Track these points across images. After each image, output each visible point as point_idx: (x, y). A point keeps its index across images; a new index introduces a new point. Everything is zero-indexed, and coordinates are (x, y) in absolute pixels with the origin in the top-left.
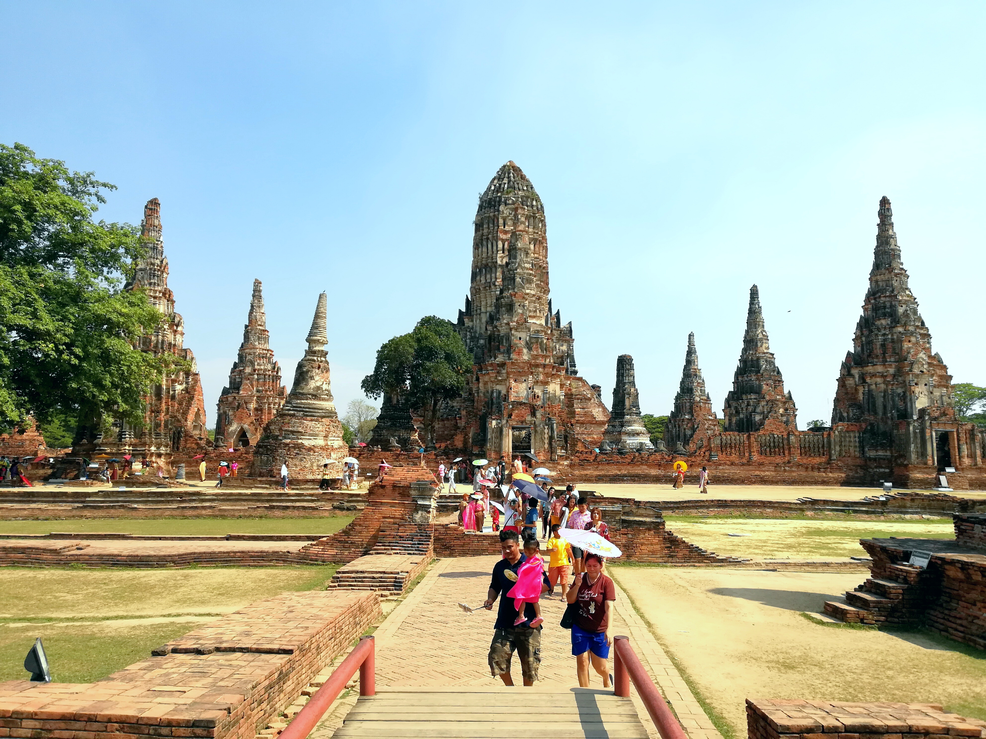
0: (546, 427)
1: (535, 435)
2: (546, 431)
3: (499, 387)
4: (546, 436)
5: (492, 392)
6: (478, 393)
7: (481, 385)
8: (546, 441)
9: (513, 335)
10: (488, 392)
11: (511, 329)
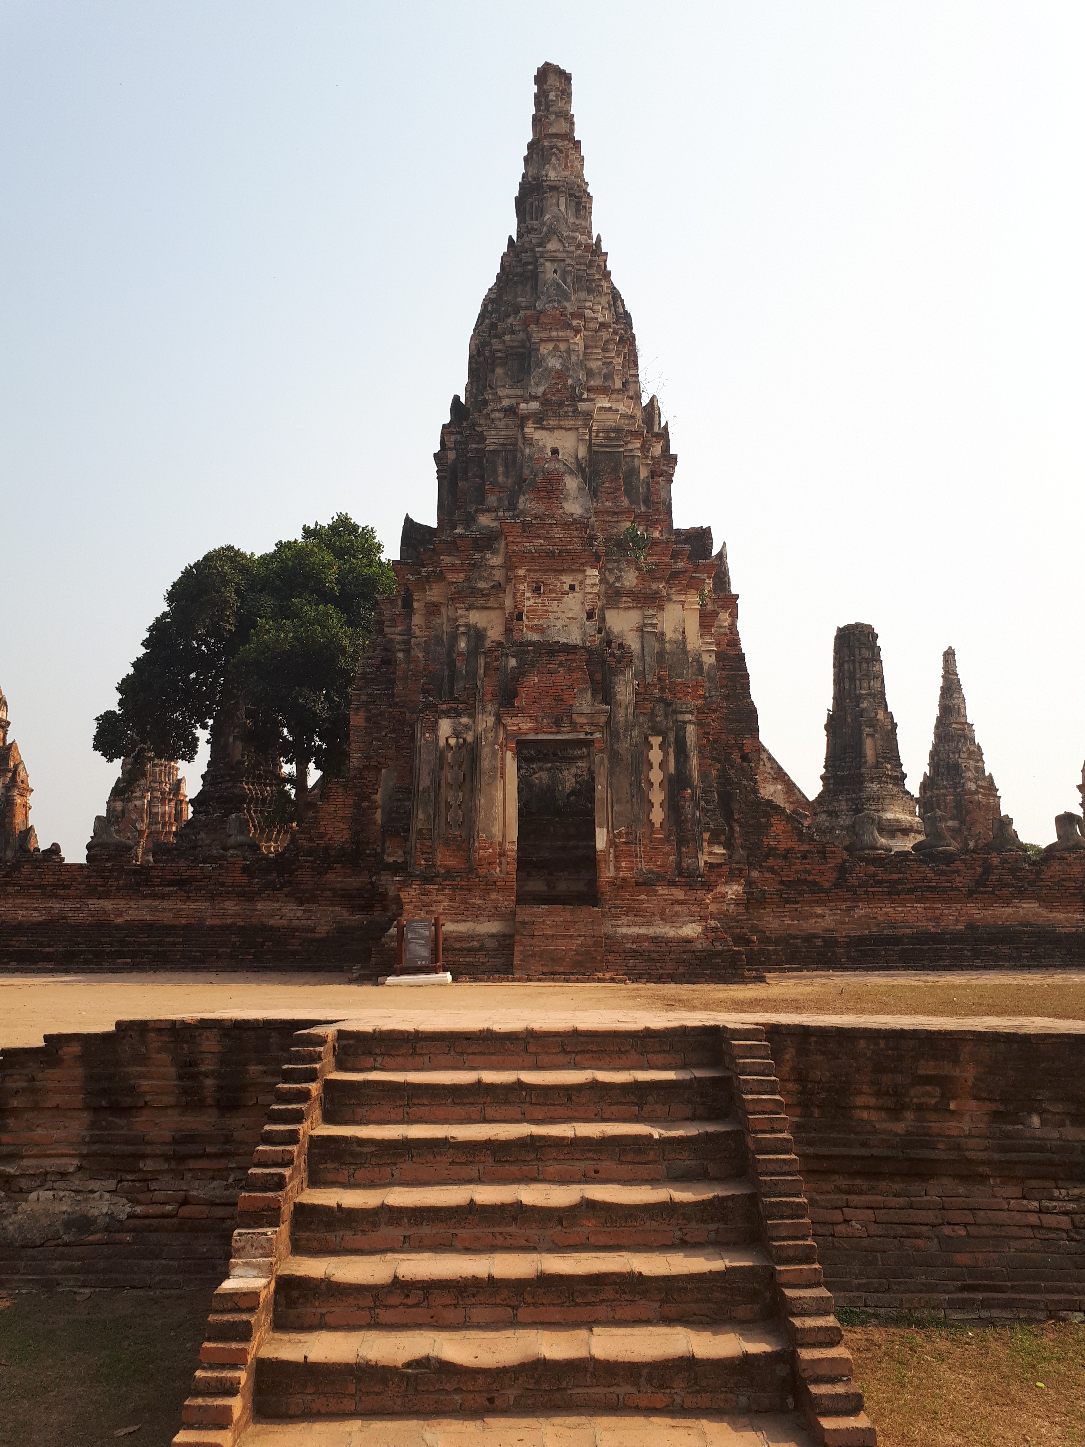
0: (656, 741)
1: (611, 773)
2: (655, 755)
3: (476, 618)
4: (656, 776)
5: (454, 638)
6: (407, 651)
7: (417, 620)
8: (657, 796)
9: (529, 441)
10: (439, 640)
11: (522, 427)
